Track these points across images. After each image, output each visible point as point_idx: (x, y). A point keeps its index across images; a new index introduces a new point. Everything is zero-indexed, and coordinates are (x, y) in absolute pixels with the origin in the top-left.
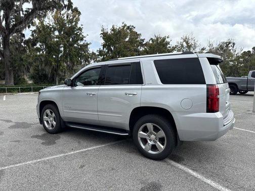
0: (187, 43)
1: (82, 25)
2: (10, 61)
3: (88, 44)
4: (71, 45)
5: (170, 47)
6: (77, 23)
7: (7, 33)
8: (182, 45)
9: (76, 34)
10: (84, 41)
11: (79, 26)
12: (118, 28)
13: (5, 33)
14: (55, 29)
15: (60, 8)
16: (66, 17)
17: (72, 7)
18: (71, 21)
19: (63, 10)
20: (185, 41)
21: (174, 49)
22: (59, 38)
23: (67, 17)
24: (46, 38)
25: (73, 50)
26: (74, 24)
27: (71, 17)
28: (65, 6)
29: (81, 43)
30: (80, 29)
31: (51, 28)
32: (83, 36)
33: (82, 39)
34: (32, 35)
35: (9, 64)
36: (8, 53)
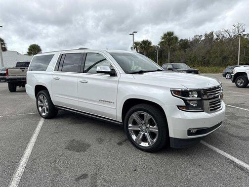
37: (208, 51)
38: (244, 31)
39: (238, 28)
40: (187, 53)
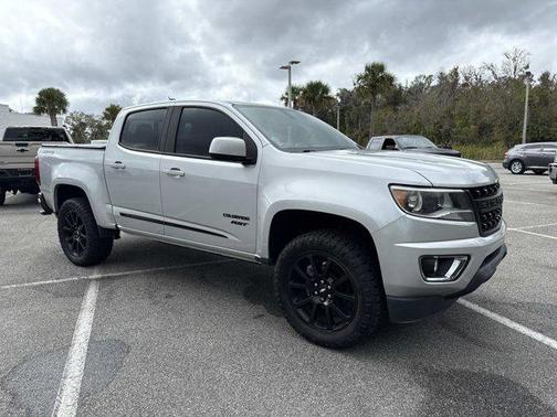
37: (448, 112)
38: (528, 67)
39: (514, 59)
40: (400, 115)
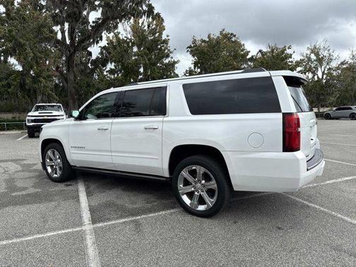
0: (317, 54)
1: (168, 36)
2: (74, 88)
3: (175, 63)
4: (155, 64)
5: (292, 62)
6: (161, 34)
7: (72, 51)
8: (309, 59)
9: (160, 49)
10: (170, 59)
11: (164, 37)
12: (215, 37)
13: (70, 51)
14: (133, 44)
15: (138, 15)
16: (146, 27)
17: (153, 12)
18: (153, 32)
19: (141, 17)
20: (312, 52)
21: (298, 64)
22: (138, 55)
23: (149, 26)
24: (122, 56)
25: (157, 71)
26: (157, 35)
27: (154, 26)
28: (145, 12)
29: (166, 61)
30: (166, 42)
31: (129, 42)
32: (169, 50)
33: (168, 56)
34: (101, 53)
35: (73, 90)
36: (72, 77)
